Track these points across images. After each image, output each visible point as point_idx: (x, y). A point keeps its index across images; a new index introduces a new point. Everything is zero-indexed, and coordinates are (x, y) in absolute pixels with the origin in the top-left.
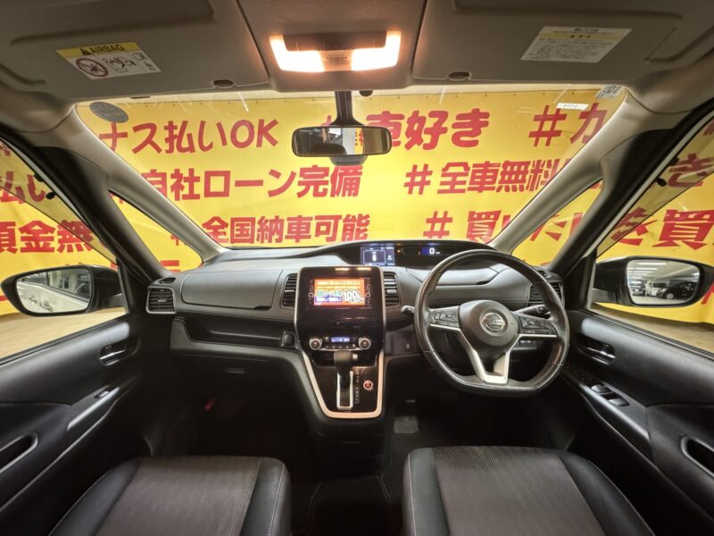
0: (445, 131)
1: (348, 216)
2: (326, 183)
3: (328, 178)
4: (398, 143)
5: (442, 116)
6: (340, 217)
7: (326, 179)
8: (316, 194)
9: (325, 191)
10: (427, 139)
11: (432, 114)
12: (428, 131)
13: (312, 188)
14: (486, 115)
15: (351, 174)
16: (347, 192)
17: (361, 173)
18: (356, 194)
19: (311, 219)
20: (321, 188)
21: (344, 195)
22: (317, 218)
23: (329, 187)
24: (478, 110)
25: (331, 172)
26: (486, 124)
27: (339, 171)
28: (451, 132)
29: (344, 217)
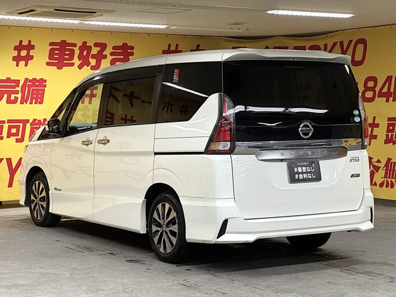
0: (105, 57)
1: (35, 120)
2: (17, 92)
3: (19, 89)
4: (73, 64)
5: (103, 46)
6: (28, 121)
7: (17, 89)
8: (9, 101)
9: (16, 98)
10: (93, 62)
11: (96, 45)
12: (93, 57)
13: (6, 96)
14: (132, 48)
15: (37, 86)
16: (34, 100)
17: (45, 86)
18: (41, 102)
19: (4, 122)
20: (13, 97)
21: (31, 103)
22: (9, 121)
23: (19, 96)
24: (127, 44)
25: (21, 83)
26: (132, 54)
27: (28, 83)
28: (110, 58)
29: (31, 121)
